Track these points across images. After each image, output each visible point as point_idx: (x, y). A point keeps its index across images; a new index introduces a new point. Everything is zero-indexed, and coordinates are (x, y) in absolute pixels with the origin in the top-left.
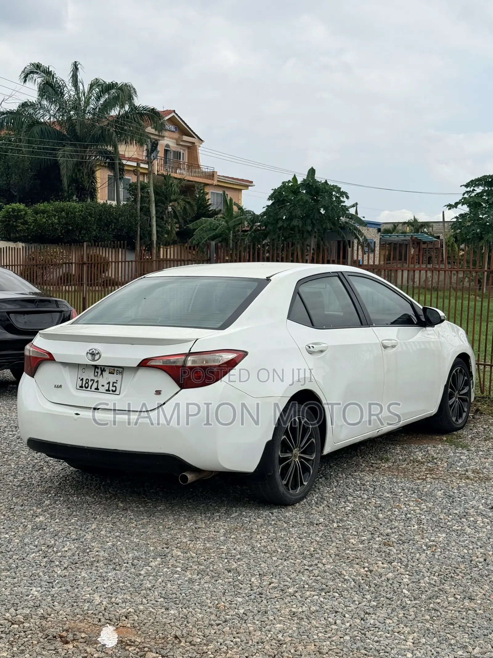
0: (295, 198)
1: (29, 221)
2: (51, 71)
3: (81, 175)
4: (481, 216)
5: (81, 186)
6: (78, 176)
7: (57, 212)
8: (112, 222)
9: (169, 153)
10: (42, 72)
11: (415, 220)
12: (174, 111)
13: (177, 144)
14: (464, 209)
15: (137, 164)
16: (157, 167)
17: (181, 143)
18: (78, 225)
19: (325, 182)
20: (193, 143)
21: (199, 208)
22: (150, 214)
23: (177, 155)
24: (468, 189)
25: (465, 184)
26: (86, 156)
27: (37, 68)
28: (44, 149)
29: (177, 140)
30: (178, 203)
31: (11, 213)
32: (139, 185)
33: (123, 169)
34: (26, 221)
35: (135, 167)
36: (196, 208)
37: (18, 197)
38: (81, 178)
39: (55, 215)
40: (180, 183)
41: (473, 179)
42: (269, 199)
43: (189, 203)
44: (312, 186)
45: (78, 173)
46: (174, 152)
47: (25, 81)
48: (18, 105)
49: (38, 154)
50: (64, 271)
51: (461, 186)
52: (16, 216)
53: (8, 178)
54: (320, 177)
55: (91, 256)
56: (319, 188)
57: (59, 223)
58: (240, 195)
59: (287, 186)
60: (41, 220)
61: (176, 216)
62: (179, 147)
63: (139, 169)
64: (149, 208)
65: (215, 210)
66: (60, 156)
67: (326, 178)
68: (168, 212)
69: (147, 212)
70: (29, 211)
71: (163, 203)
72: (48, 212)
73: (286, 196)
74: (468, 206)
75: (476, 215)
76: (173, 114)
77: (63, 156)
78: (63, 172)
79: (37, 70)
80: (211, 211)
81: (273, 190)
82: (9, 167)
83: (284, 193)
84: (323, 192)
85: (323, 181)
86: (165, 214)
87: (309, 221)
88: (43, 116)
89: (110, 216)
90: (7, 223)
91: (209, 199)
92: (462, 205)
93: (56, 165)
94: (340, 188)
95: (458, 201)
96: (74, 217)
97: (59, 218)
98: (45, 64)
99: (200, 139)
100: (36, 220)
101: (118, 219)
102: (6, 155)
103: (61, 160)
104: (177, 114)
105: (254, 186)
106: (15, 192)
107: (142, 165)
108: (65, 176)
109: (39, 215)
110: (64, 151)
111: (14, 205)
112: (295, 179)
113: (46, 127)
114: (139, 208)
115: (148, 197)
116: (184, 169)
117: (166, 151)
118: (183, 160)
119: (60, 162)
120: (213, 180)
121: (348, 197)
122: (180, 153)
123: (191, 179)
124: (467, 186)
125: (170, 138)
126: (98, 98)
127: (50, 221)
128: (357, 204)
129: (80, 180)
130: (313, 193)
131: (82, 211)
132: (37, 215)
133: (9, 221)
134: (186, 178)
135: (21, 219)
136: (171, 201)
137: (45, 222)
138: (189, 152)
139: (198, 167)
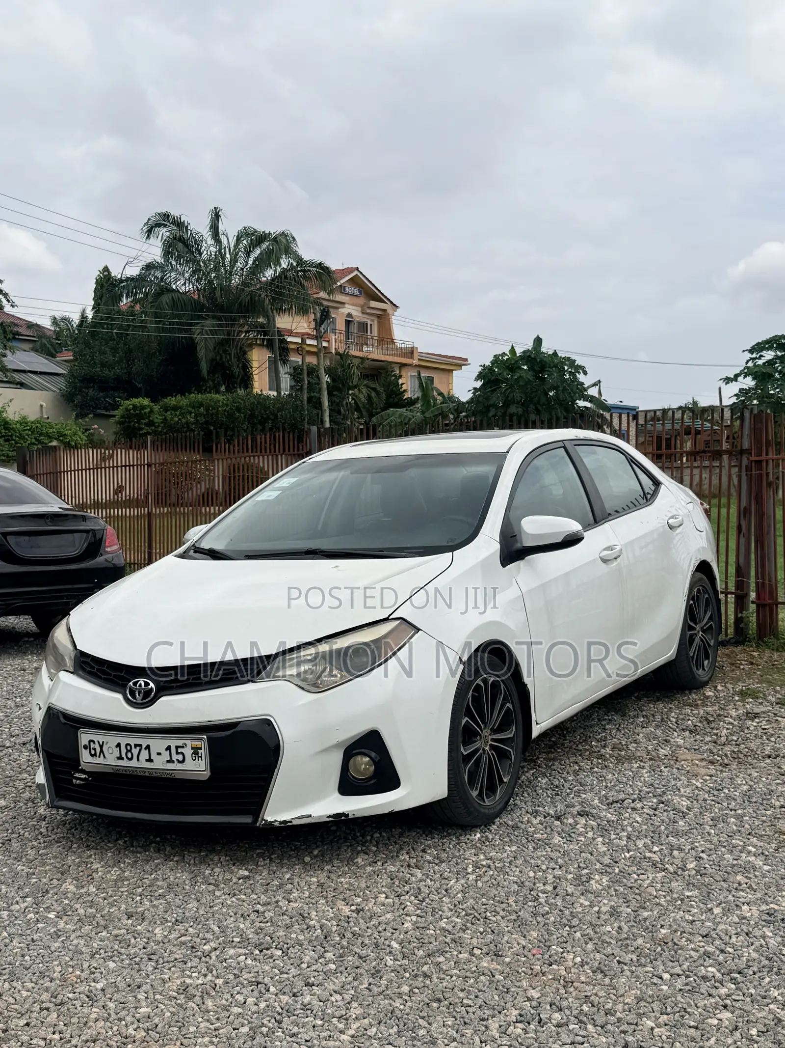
0: (512, 376)
1: (156, 420)
2: (184, 221)
3: (228, 357)
4: (772, 392)
5: (228, 372)
6: (224, 359)
7: (193, 407)
8: (268, 418)
9: (352, 325)
10: (172, 223)
11: (695, 403)
12: (357, 269)
13: (363, 313)
14: (749, 382)
15: (302, 339)
16: (335, 342)
17: (368, 311)
18: (222, 424)
19: (553, 354)
20: (385, 310)
21: (389, 396)
22: (321, 407)
23: (363, 327)
24: (754, 356)
25: (749, 348)
26: (234, 331)
27: (165, 220)
28: (178, 324)
29: (362, 307)
30: (359, 390)
31: (132, 411)
32: (305, 368)
33: (287, 349)
34: (152, 421)
35: (299, 344)
36: (384, 396)
37: (143, 390)
38: (228, 362)
39: (191, 413)
40: (362, 363)
41: (760, 341)
42: (476, 379)
43: (374, 389)
44: (535, 359)
45: (223, 355)
46: (359, 323)
47: (148, 237)
48: (140, 268)
49: (172, 331)
50: (207, 486)
51: (744, 351)
52: (138, 414)
53: (129, 365)
54: (547, 348)
55: (243, 466)
56: (545, 362)
57: (197, 422)
58: (450, 377)
59: (501, 361)
60: (172, 419)
61: (357, 409)
62: (366, 316)
63: (304, 346)
64: (320, 399)
65: (411, 398)
66: (198, 331)
67: (556, 349)
68: (347, 403)
69: (318, 404)
70: (156, 408)
71: (340, 391)
72: (181, 408)
73: (500, 374)
74: (754, 379)
75: (765, 390)
76: (356, 272)
77: (201, 333)
78: (201, 353)
79: (164, 221)
80: (406, 399)
81: (481, 366)
82: (130, 351)
83: (496, 370)
84: (550, 367)
85: (551, 352)
86: (343, 406)
87: (532, 407)
88: (176, 280)
89: (265, 411)
90: (126, 424)
91: (403, 384)
92: (744, 378)
93: (191, 346)
94: (575, 361)
95: (738, 372)
96: (217, 413)
97: (196, 416)
98: (175, 212)
99: (394, 305)
100: (165, 419)
101: (277, 415)
102: (127, 334)
103: (197, 337)
104: (361, 273)
105: (470, 364)
106: (140, 383)
107: (309, 342)
108: (204, 359)
109: (169, 413)
110: (203, 326)
111: (136, 401)
112: (513, 350)
113: (179, 295)
114: (305, 398)
115: (318, 384)
116: (373, 345)
117: (348, 323)
118: (371, 333)
119: (196, 341)
120: (412, 358)
121: (585, 373)
122: (367, 324)
123: (382, 358)
124: (751, 351)
125: (353, 305)
126: (248, 253)
127: (184, 421)
128: (599, 381)
129: (227, 365)
130: (537, 368)
131: (227, 405)
132: (166, 412)
133: (129, 422)
134: (369, 357)
135: (144, 419)
136: (350, 388)
137: (178, 422)
138: (379, 322)
139: (392, 341)
